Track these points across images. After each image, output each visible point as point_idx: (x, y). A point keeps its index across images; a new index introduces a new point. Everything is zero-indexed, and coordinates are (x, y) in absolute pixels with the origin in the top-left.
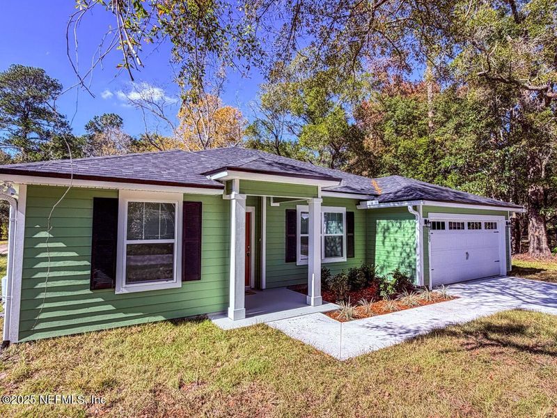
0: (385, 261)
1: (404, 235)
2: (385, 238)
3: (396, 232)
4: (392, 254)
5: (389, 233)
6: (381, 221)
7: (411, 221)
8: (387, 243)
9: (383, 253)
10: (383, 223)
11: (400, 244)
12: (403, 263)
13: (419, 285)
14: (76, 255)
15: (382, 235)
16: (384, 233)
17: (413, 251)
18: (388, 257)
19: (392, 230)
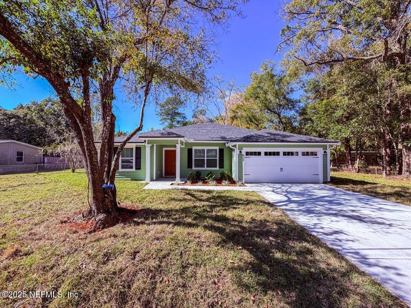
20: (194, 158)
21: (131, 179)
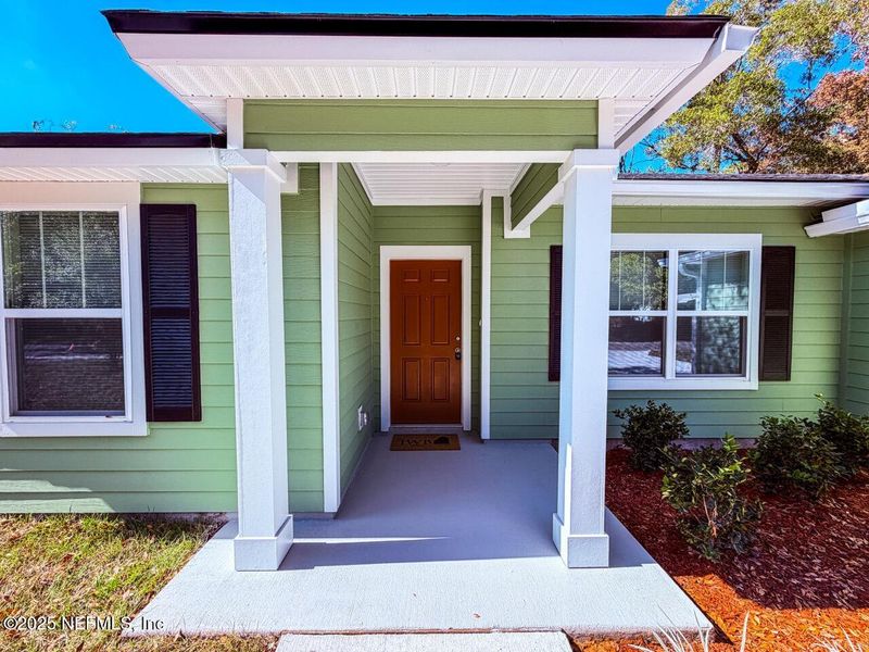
21: (107, 509)
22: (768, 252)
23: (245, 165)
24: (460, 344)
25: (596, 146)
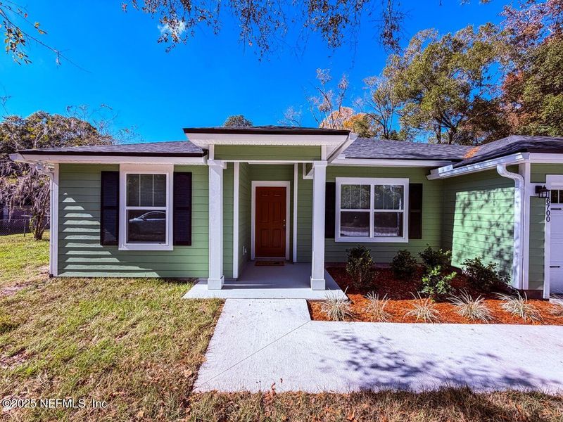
0: (464, 246)
1: (493, 211)
2: (464, 215)
3: (482, 206)
4: (473, 237)
5: (471, 210)
6: (460, 193)
7: (505, 190)
8: (467, 223)
9: (461, 235)
10: (462, 196)
11: (485, 224)
12: (490, 250)
13: (517, 286)
14: (91, 216)
15: (461, 212)
16: (464, 210)
17: (507, 235)
18: (468, 241)
19: (475, 204)
20: (339, 210)
21: (158, 276)
22: (411, 186)
23: (214, 164)
24: (285, 222)
25: (321, 160)
